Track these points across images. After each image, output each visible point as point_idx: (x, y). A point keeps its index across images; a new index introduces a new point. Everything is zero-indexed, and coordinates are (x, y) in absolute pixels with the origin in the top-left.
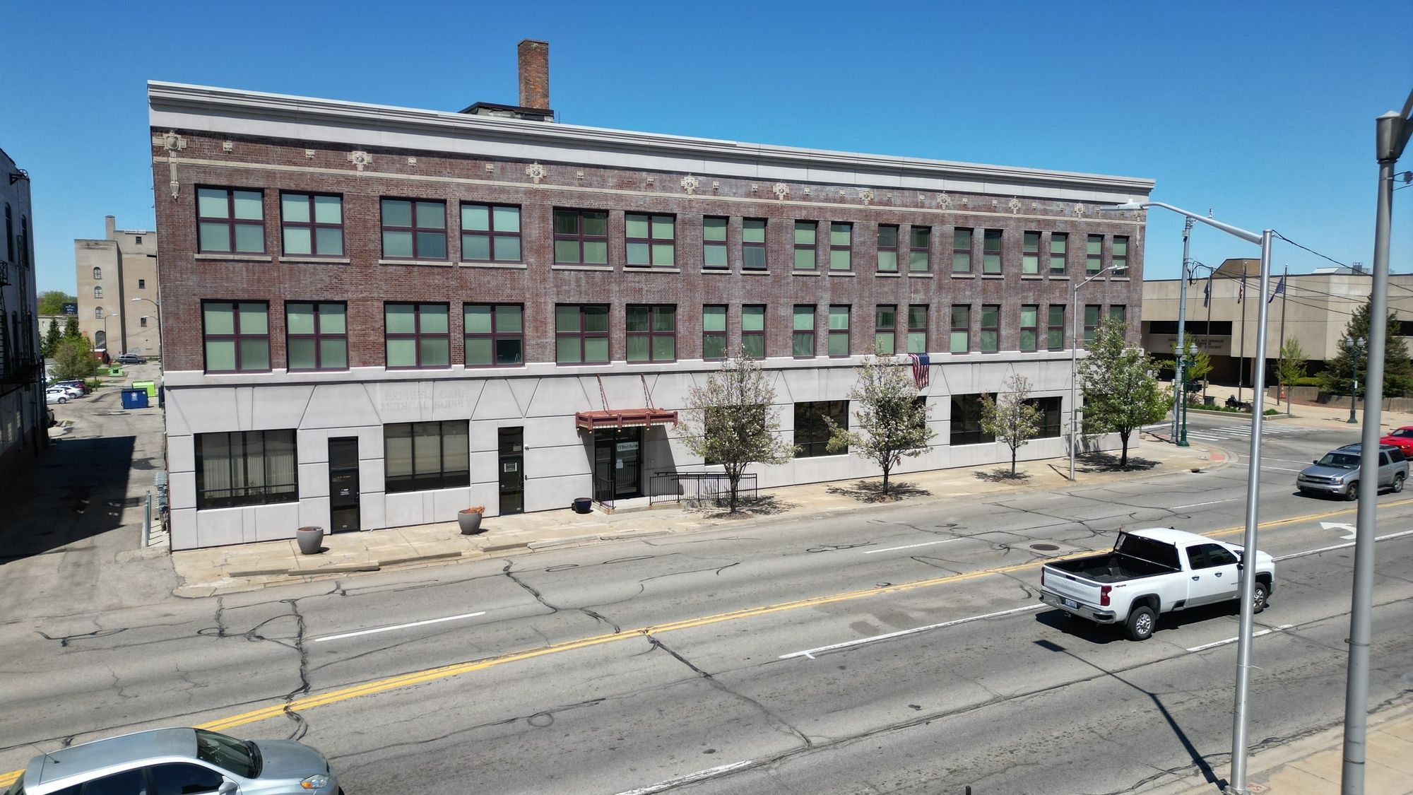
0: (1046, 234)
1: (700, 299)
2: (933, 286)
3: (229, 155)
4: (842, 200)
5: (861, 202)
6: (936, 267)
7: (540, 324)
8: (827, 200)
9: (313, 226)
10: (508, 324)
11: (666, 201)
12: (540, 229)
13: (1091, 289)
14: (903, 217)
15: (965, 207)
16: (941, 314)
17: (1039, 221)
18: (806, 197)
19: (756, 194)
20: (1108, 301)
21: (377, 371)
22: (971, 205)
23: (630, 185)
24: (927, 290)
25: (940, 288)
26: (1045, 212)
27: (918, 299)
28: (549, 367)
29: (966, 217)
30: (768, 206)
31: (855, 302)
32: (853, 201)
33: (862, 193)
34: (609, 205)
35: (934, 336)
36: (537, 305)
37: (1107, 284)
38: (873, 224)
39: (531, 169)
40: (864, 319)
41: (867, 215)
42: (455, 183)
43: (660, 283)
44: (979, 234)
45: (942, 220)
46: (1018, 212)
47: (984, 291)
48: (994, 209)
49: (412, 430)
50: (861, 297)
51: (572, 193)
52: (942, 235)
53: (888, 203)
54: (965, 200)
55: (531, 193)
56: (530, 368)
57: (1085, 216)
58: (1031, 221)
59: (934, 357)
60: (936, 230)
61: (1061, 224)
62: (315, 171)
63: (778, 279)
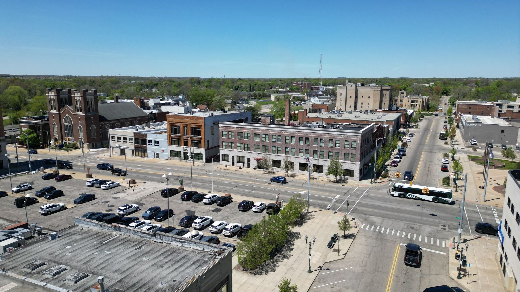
0: (334, 140)
1: (272, 145)
2: (310, 147)
3: (225, 128)
4: (293, 133)
5: (296, 134)
6: (310, 144)
7: (252, 147)
8: (291, 133)
9: (231, 135)
10: (249, 146)
11: (267, 133)
12: (252, 136)
13: (345, 150)
14: (304, 136)
15: (316, 135)
16: (311, 151)
17: (332, 138)
18: (287, 133)
19: (280, 132)
20: (350, 153)
21: (236, 150)
22: (317, 135)
23: (263, 131)
24: (309, 147)
25: (311, 147)
26: (334, 136)
27: (307, 149)
28: (253, 152)
29: (316, 136)
30: (282, 134)
31: (295, 148)
32: (295, 133)
33: (297, 132)
34: (260, 133)
35: (310, 154)
36: (252, 145)
37: (350, 150)
38: (299, 137)
39: (252, 129)
40: (297, 151)
41: (297, 136)
42: (244, 131)
43: (266, 143)
44: (319, 139)
45: (311, 137)
46: (328, 136)
47: (320, 148)
48: (322, 135)
49: (240, 156)
50: (296, 147)
51: (256, 132)
52: (311, 139)
53: (301, 134)
54: (316, 134)
55: (251, 132)
56: (251, 151)
57: (344, 137)
58: (331, 138)
59: (309, 158)
60: (310, 138)
61: (338, 138)
62: (232, 129)
63: (283, 144)
